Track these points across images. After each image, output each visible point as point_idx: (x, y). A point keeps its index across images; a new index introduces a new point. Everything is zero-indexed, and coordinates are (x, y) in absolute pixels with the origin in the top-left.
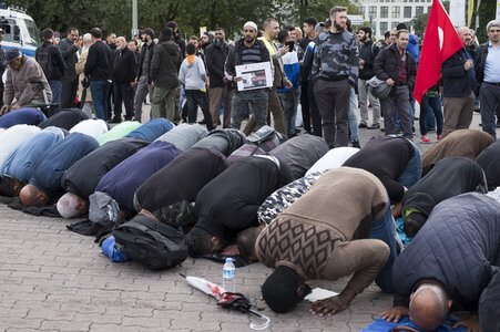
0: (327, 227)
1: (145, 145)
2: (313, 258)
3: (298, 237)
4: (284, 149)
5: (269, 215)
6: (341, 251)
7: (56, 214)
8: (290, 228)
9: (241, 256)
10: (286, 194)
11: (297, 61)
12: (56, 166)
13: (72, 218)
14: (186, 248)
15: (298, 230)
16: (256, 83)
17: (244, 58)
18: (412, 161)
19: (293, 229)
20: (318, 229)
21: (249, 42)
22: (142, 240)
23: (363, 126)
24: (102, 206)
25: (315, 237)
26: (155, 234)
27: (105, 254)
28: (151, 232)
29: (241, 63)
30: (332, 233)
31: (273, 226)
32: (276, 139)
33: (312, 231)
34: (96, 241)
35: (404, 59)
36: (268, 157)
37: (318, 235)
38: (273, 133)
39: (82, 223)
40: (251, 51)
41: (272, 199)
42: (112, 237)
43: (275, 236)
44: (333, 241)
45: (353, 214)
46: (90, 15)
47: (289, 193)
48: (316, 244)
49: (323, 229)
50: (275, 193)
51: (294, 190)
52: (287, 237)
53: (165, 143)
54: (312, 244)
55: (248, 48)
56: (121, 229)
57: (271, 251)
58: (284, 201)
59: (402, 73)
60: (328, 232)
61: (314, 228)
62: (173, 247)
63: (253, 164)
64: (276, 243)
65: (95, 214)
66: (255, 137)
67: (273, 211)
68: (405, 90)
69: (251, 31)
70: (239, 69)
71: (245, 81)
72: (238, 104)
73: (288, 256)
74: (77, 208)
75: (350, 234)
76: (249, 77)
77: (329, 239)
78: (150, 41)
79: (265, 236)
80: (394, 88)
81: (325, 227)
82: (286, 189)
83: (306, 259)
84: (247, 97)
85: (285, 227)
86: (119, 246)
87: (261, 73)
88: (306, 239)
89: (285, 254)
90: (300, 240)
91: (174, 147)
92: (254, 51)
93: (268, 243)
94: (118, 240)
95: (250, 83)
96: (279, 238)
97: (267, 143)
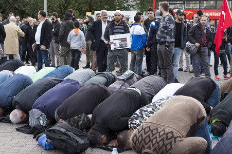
0: (172, 130)
1: (61, 81)
2: (164, 147)
3: (155, 136)
4: (140, 84)
5: (135, 124)
6: (180, 144)
7: (9, 121)
8: (150, 131)
9: (118, 146)
10: (145, 111)
11: (144, 33)
12: (8, 94)
13: (18, 124)
14: (88, 142)
15: (155, 132)
16: (121, 46)
17: (115, 31)
18: (215, 91)
19: (152, 131)
20: (167, 131)
21: (117, 22)
22: (64, 137)
23: (181, 70)
24: (37, 117)
25: (165, 136)
26: (70, 134)
27: (40, 145)
28: (68, 133)
29: (113, 34)
30: (174, 133)
31: (140, 129)
32: (135, 78)
33: (163, 132)
34: (34, 138)
35: (205, 31)
36: (134, 89)
37: (167, 134)
38: (133, 75)
39: (25, 126)
40: (118, 27)
41: (136, 114)
42: (45, 135)
43: (141, 135)
44: (175, 138)
45: (187, 122)
46: (19, 4)
47: (146, 111)
48: (165, 140)
49: (170, 131)
50: (138, 110)
51: (150, 109)
52: (149, 136)
53: (73, 80)
54: (163, 140)
55: (117, 25)
56: (50, 131)
57: (140, 144)
58: (144, 116)
59: (204, 39)
60: (172, 132)
61: (164, 130)
62: (81, 141)
63: (126, 94)
64: (142, 139)
65: (32, 122)
66: (123, 77)
67: (138, 122)
68: (206, 49)
69: (119, 15)
70: (112, 37)
71: (115, 45)
72: (111, 57)
73: (149, 147)
74: (21, 118)
75: (185, 134)
76: (118, 42)
77: (173, 137)
78: (55, 19)
79: (136, 135)
80: (199, 48)
81: (170, 130)
82: (145, 108)
83: (160, 148)
84: (116, 53)
85: (147, 130)
86: (49, 141)
87: (124, 40)
88: (160, 137)
89: (148, 146)
90: (156, 138)
91: (77, 83)
92: (120, 27)
93: (137, 139)
94: (48, 137)
95: (118, 46)
96: (144, 136)
97: (130, 80)
